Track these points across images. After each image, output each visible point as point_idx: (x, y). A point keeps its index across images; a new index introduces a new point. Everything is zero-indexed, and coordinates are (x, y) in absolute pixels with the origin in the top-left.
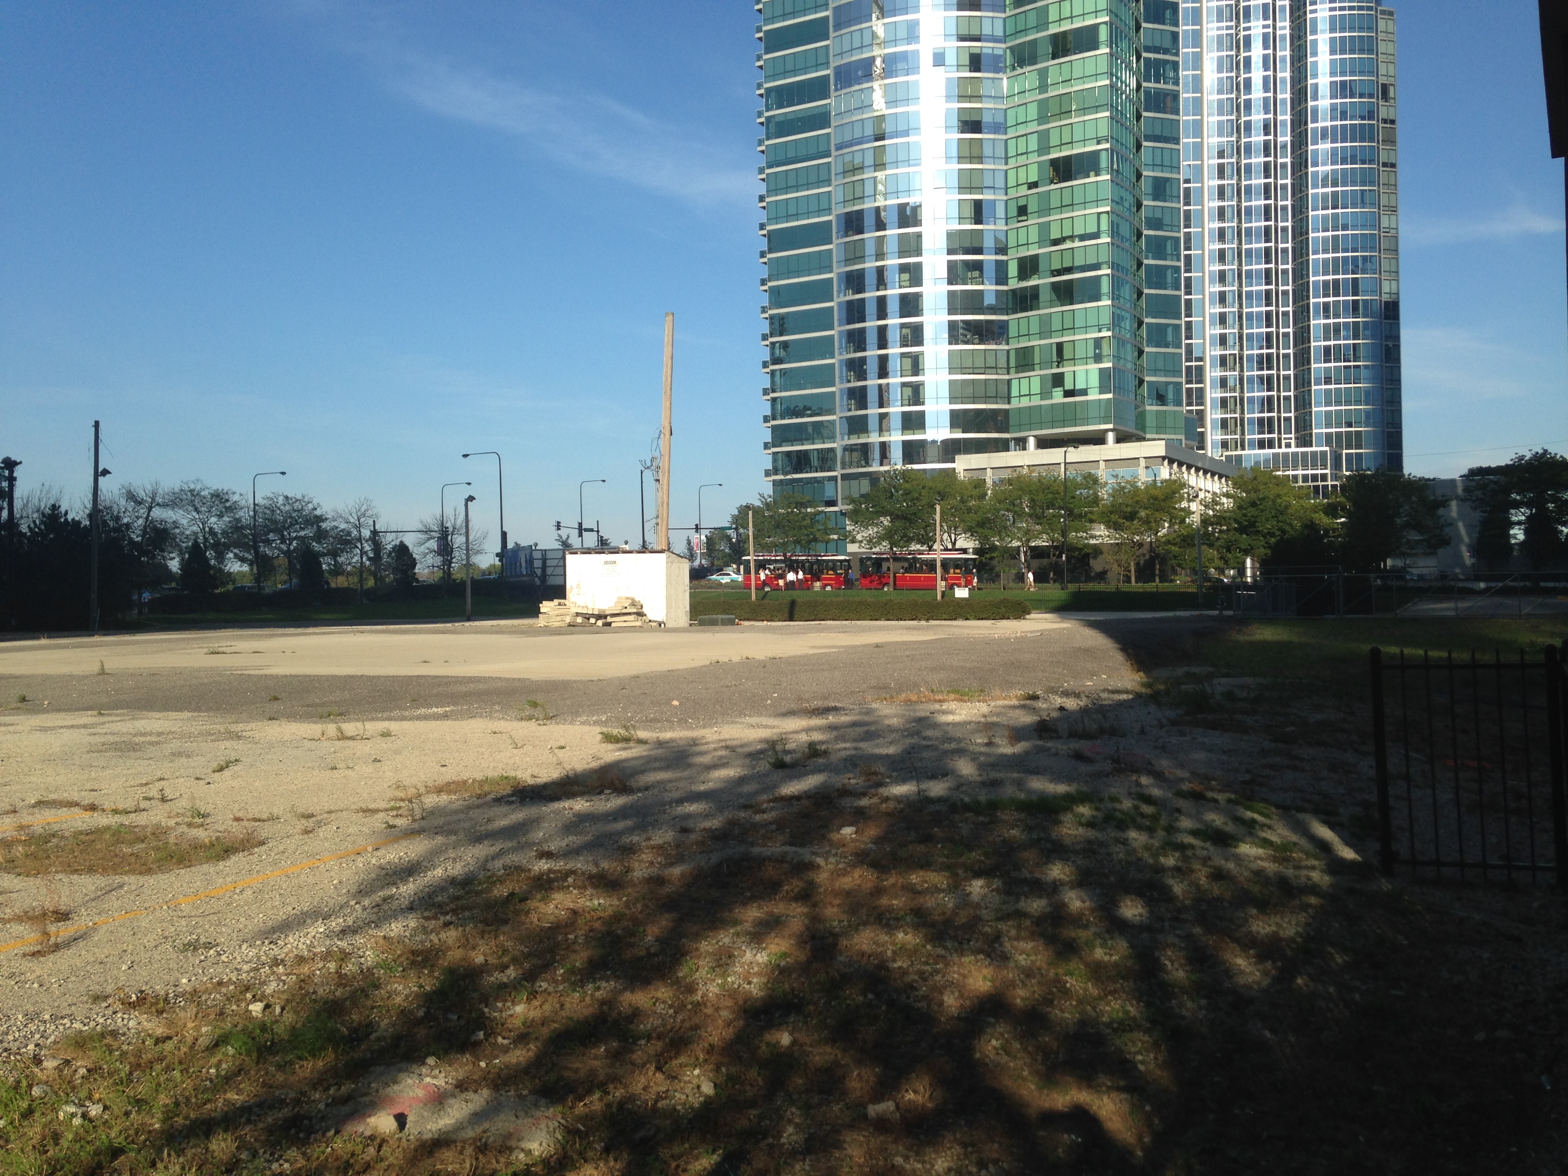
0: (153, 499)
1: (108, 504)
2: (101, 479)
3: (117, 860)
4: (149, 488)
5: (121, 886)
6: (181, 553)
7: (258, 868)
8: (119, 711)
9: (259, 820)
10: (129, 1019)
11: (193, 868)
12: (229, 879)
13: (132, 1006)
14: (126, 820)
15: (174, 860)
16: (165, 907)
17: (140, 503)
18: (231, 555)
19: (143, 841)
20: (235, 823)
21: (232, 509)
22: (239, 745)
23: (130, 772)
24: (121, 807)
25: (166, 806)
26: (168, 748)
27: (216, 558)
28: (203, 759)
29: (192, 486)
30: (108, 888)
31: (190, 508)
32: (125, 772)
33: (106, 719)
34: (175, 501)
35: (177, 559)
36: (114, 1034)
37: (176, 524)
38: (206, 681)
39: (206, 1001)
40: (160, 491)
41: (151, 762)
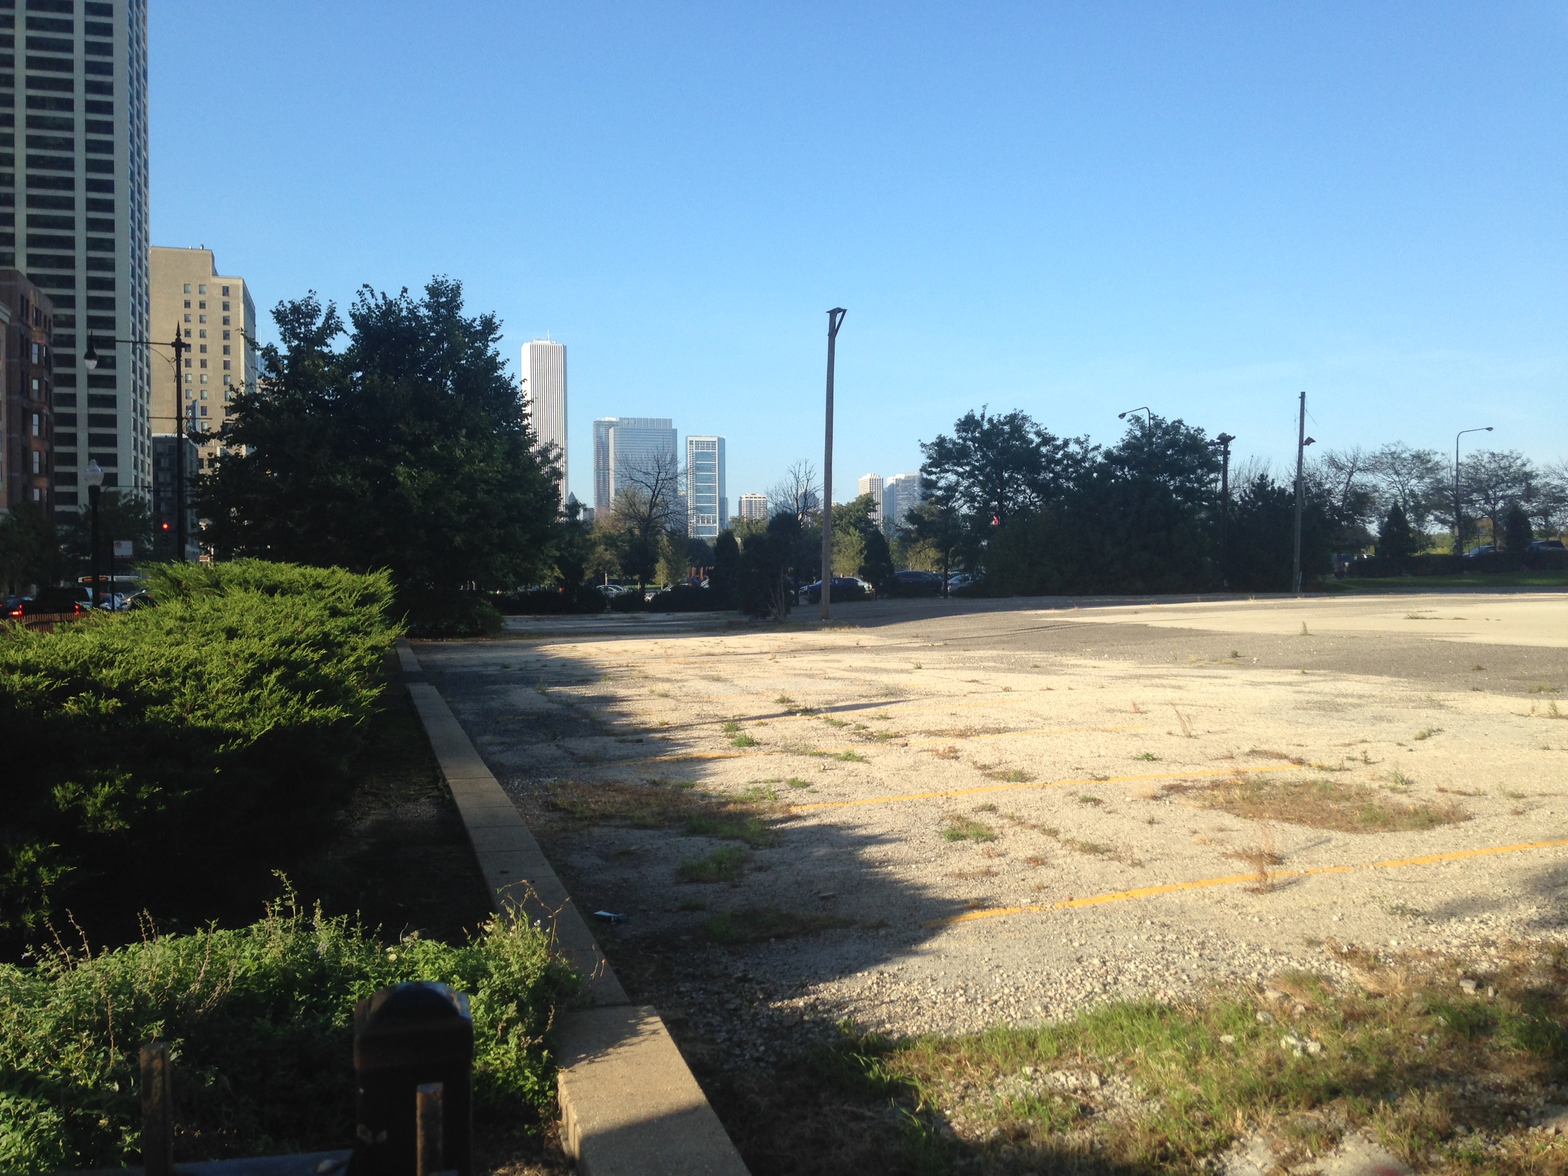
0: (1354, 465)
1: (1311, 471)
2: (1305, 447)
3: (1325, 815)
4: (1350, 453)
5: (1329, 840)
6: (1381, 516)
7: (1465, 843)
8: (1322, 672)
9: (1465, 794)
10: (1342, 969)
11: (1398, 833)
12: (1434, 850)
13: (1345, 956)
14: (1331, 777)
15: (1379, 823)
16: (1372, 867)
17: (1342, 469)
18: (1431, 517)
19: (1348, 800)
20: (1439, 794)
21: (1434, 469)
22: (1441, 715)
23: (1333, 731)
24: (1326, 764)
25: (1370, 768)
26: (1369, 711)
27: (1416, 521)
28: (1404, 725)
29: (1393, 449)
30: (1317, 840)
31: (1391, 472)
32: (1329, 730)
33: (1309, 678)
34: (1375, 466)
35: (1376, 523)
36: (1329, 979)
37: (1375, 488)
38: (1405, 646)
39: (1415, 967)
40: (1361, 455)
41: (1353, 723)
